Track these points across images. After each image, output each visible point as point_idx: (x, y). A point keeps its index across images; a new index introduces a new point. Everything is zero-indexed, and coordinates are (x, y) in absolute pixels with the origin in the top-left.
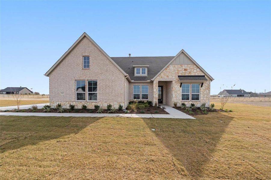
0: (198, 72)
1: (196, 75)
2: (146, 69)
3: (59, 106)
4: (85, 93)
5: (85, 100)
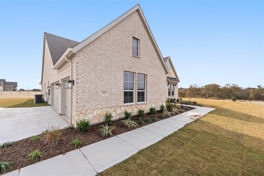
0: (174, 75)
3: (108, 117)
4: (133, 92)
5: (132, 102)
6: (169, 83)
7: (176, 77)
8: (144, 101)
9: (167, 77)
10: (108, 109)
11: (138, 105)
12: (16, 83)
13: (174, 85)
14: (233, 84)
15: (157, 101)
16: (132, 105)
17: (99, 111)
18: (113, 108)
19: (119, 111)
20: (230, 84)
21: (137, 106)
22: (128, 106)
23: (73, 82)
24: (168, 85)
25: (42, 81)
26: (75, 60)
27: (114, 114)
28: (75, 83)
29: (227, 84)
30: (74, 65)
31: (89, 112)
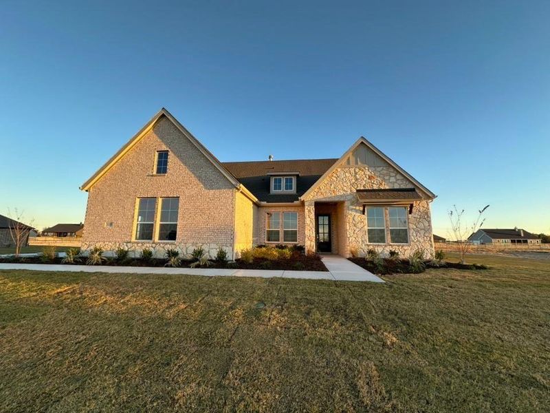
0: (398, 182)
1: (395, 188)
2: (294, 180)
4: (153, 225)
5: (151, 239)
8: (174, 239)
9: (358, 191)
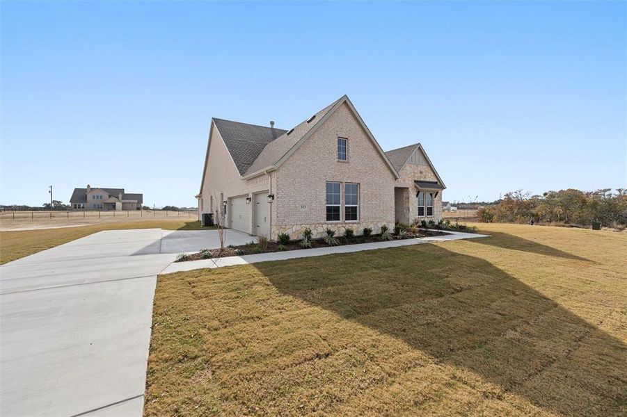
0: (432, 177)
1: (431, 181)
3: (308, 233)
4: (339, 207)
5: (339, 219)
6: (418, 192)
7: (436, 180)
8: (356, 219)
9: (415, 181)
10: (308, 226)
11: (346, 224)
12: (142, 195)
13: (434, 196)
14: (620, 190)
15: (378, 220)
16: (337, 224)
17: (299, 228)
18: (313, 226)
19: (320, 230)
20: (610, 190)
21: (344, 225)
22: (331, 224)
23: (272, 196)
24: (417, 196)
25: (201, 193)
26: (275, 175)
27: (314, 232)
28: (275, 197)
29: (602, 189)
30: (274, 180)
31: (287, 227)
